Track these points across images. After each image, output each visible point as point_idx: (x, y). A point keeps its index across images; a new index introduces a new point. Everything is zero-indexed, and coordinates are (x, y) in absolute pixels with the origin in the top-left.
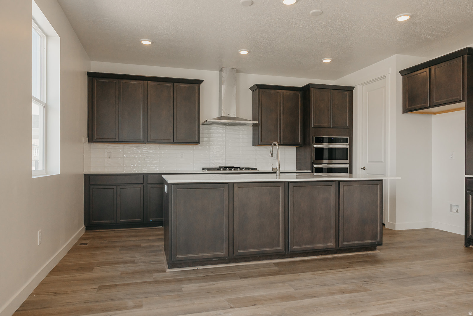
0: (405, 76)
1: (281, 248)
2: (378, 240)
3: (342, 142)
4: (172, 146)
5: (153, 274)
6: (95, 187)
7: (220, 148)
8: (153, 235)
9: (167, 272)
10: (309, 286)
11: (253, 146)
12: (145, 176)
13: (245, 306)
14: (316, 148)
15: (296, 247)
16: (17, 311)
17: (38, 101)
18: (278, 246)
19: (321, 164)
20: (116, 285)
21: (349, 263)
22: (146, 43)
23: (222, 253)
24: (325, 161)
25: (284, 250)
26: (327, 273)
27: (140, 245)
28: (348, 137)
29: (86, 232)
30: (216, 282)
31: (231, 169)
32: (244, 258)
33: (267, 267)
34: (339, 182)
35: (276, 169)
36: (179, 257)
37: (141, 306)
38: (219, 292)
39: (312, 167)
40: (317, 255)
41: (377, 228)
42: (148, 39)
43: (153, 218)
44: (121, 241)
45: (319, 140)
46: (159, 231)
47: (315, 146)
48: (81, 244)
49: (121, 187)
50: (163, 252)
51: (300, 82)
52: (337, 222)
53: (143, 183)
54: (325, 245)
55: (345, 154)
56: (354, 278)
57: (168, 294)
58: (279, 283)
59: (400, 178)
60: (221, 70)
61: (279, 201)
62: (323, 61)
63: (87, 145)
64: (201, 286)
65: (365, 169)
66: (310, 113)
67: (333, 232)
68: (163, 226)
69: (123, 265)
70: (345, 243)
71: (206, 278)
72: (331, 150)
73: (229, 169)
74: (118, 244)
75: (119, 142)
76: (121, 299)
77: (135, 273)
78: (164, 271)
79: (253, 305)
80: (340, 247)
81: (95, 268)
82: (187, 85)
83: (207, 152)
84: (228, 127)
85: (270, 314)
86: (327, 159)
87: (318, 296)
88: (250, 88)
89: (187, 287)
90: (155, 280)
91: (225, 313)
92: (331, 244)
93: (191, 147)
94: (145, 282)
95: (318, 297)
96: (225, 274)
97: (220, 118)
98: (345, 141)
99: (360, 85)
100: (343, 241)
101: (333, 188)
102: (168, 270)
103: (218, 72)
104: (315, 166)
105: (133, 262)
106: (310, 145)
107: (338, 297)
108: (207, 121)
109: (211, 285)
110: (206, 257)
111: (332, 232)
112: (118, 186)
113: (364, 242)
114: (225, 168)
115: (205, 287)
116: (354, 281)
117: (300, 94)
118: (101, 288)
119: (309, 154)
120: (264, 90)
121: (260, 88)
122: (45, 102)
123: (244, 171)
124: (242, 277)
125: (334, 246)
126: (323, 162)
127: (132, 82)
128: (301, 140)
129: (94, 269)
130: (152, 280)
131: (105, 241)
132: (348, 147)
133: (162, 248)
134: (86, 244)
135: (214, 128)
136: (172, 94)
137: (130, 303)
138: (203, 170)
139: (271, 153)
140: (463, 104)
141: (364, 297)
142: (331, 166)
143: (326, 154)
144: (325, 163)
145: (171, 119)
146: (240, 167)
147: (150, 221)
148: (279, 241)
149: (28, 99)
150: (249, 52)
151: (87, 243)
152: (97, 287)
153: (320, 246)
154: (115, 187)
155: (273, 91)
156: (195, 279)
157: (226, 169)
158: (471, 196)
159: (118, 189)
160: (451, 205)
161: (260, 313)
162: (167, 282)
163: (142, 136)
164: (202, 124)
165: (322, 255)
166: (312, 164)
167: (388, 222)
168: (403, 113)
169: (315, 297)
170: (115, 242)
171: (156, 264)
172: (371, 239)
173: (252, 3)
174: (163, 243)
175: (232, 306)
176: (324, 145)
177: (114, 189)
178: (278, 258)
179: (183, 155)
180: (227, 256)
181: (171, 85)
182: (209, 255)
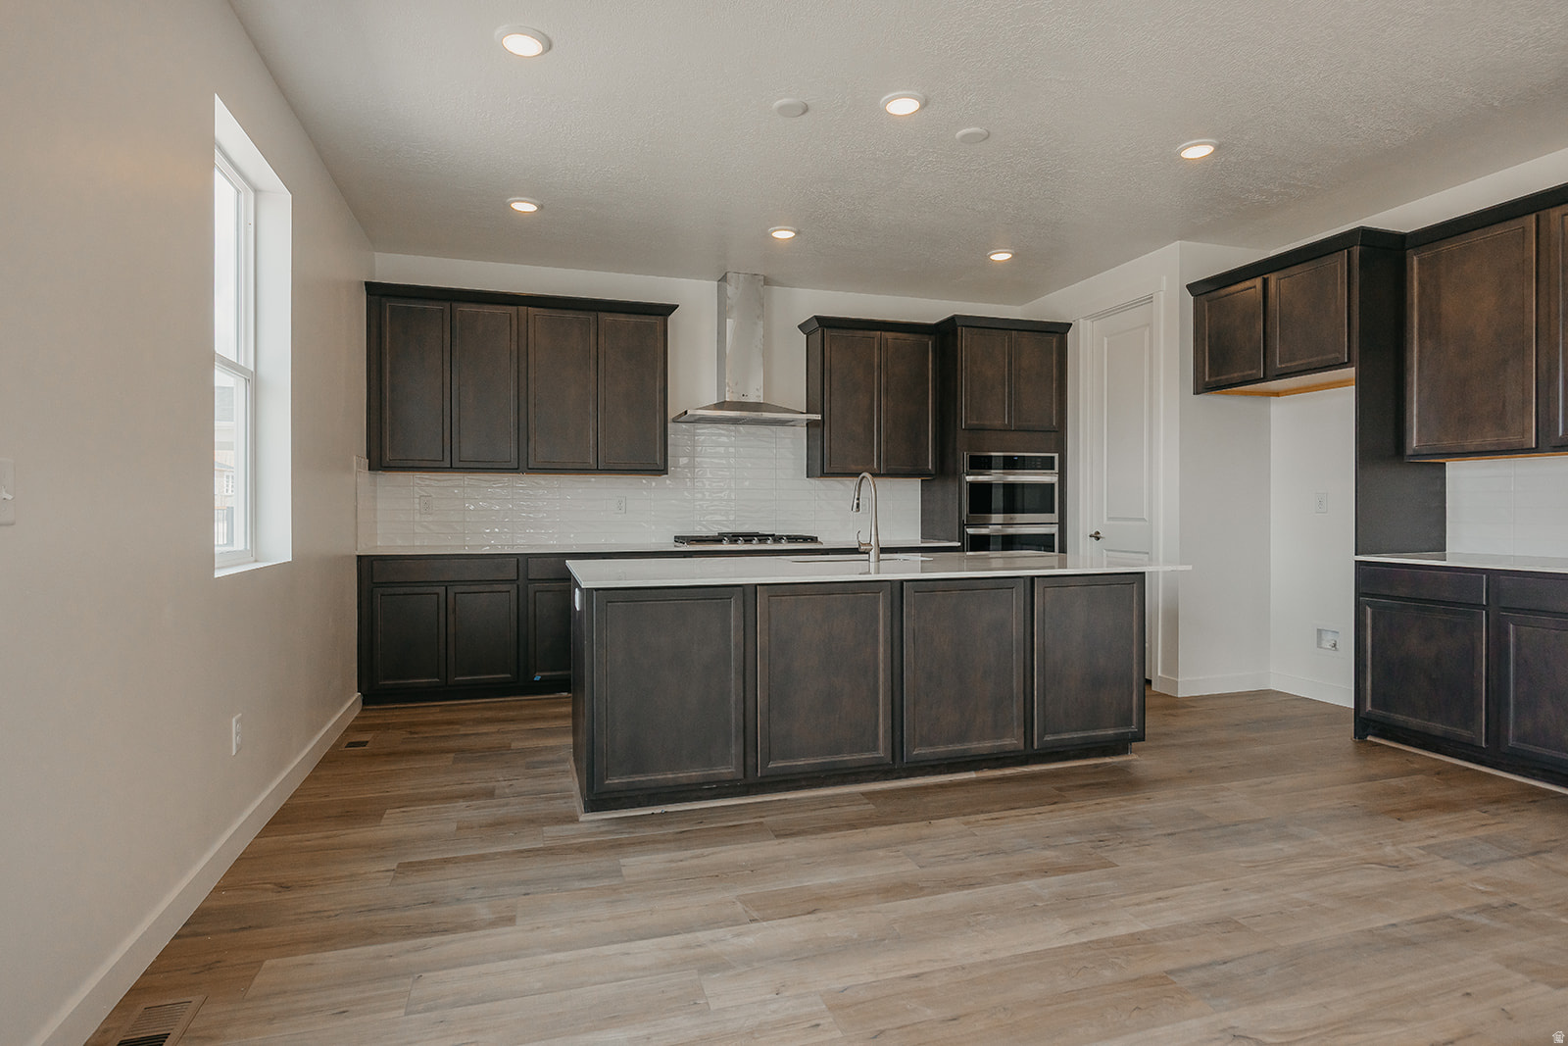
0: (1203, 297)
1: (882, 752)
2: (1134, 728)
3: (1037, 467)
4: (593, 479)
5: (544, 828)
6: (390, 591)
7: (722, 484)
8: (544, 718)
9: (582, 822)
10: (955, 857)
11: (807, 477)
12: (521, 560)
13: (789, 915)
14: (972, 485)
15: (920, 751)
16: (177, 936)
17: (232, 366)
18: (875, 748)
19: (985, 525)
20: (446, 861)
21: (1060, 789)
22: (524, 207)
23: (729, 770)
24: (997, 518)
25: (889, 759)
26: (1004, 818)
27: (509, 748)
28: (1056, 455)
29: (362, 710)
30: (710, 850)
31: (751, 541)
32: (786, 781)
33: (843, 804)
34: (1032, 578)
35: (870, 544)
36: (614, 781)
37: (510, 920)
38: (718, 876)
39: (962, 532)
40: (976, 769)
41: (1132, 699)
42: (530, 197)
43: (545, 671)
44: (457, 735)
45: (981, 464)
46: (560, 706)
47: (969, 478)
48: (351, 745)
49: (459, 589)
50: (570, 765)
51: (930, 309)
52: (1028, 682)
53: (518, 579)
54: (999, 743)
55: (1047, 499)
56: (1072, 833)
57: (585, 884)
58: (878, 848)
59: (1190, 567)
60: (724, 279)
61: (876, 631)
62: (991, 258)
63: (365, 476)
64: (671, 861)
65: (1098, 539)
66: (956, 392)
67: (1017, 710)
68: (569, 692)
69: (462, 804)
70: (1049, 738)
71: (682, 840)
72: (1010, 489)
73: (746, 541)
74: (452, 744)
75: (452, 469)
76: (458, 900)
77: (498, 824)
78: (574, 820)
79: (809, 913)
80: (1036, 748)
81: (388, 811)
82: (634, 319)
83: (686, 494)
84: (741, 428)
85: (855, 936)
86: (1002, 511)
87: (980, 884)
88: (799, 326)
89: (637, 864)
90: (549, 843)
91: (735, 936)
92: (1013, 741)
93: (644, 480)
94: (524, 851)
95: (981, 888)
96: (736, 826)
97: (720, 406)
98: (1047, 464)
99: (1085, 318)
100: (1044, 732)
101: (1017, 598)
102: (584, 817)
103: (716, 283)
104: (970, 531)
105: (490, 794)
106: (956, 475)
107: (1031, 885)
108: (686, 412)
109: (697, 857)
110: (685, 781)
111: (1015, 709)
112: (449, 588)
114: (734, 538)
115: (681, 863)
116: (1072, 839)
117: (930, 343)
118: (407, 868)
119: (954, 499)
120: (835, 333)
121: (827, 327)
122: (252, 369)
123: (785, 545)
124: (782, 834)
125: (1022, 746)
126: (990, 518)
127: (487, 309)
128: (935, 463)
129: (385, 816)
130: (542, 845)
131: (414, 736)
132: (1054, 479)
133: (569, 754)
134: (364, 744)
135: (704, 432)
136: (592, 340)
137: (483, 912)
138: (677, 543)
139: (856, 501)
140: (1350, 372)
141: (1101, 884)
142: (1011, 531)
143: (997, 498)
144: (996, 524)
145: (591, 408)
146: (774, 535)
147: (535, 680)
148: (877, 736)
149: (205, 359)
150: (798, 233)
151: (367, 742)
152: (394, 866)
153: (986, 745)
154: (441, 590)
155: (860, 334)
156: (657, 841)
157: (736, 541)
158: (1369, 610)
159: (451, 596)
160: (1319, 631)
161: (829, 935)
162: (581, 849)
163: (514, 455)
164: (674, 421)
165: (990, 768)
166: (962, 526)
167: (1159, 674)
168: (1196, 392)
169: (971, 886)
170: (440, 737)
171: (552, 799)
172: (1116, 726)
173: (806, 110)
174: (570, 740)
175: (755, 915)
176: (994, 477)
177: (438, 594)
178: (875, 780)
179: (623, 504)
180: (741, 776)
181: (592, 316)
182: (694, 774)
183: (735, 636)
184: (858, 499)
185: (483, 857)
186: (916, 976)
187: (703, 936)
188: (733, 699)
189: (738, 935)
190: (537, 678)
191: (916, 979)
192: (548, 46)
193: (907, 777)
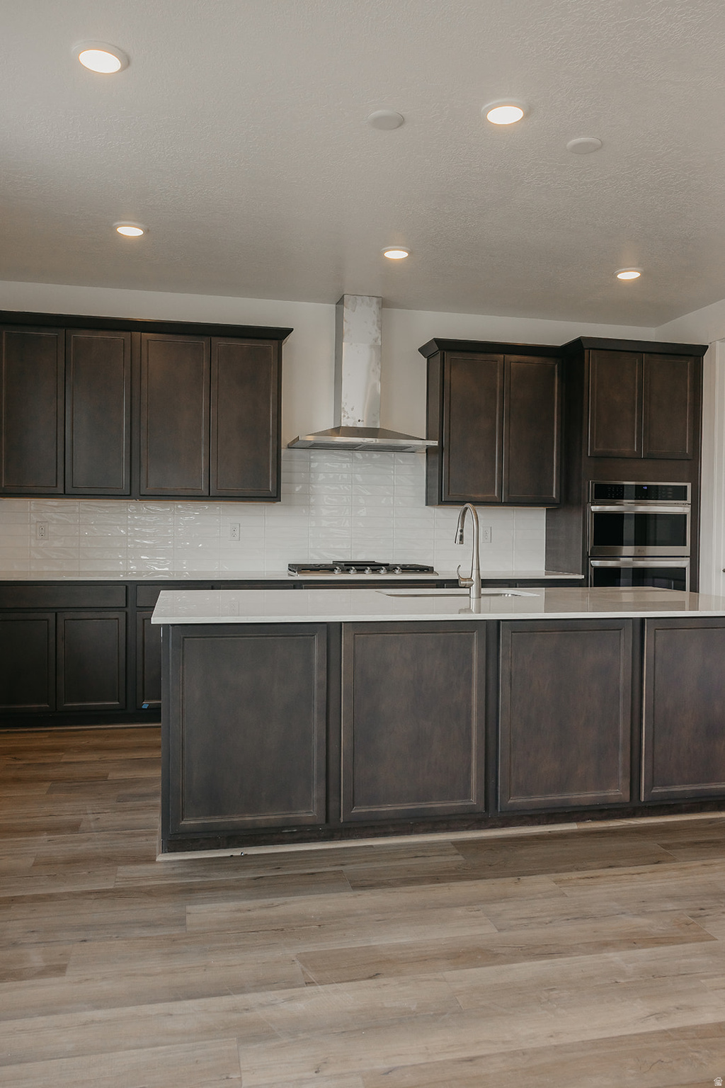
1: (475, 799)
3: (670, 497)
4: (206, 506)
5: (120, 868)
7: (338, 512)
9: (159, 862)
10: (540, 920)
11: (427, 505)
12: (129, 588)
13: (348, 979)
14: (599, 515)
15: (517, 800)
18: (466, 796)
19: (615, 557)
20: (13, 900)
21: (666, 846)
22: (130, 231)
23: (310, 814)
24: (628, 550)
25: (481, 808)
27: (105, 778)
28: (689, 485)
30: (281, 900)
31: (364, 570)
32: (371, 827)
33: (433, 854)
34: (642, 620)
35: (470, 579)
36: (188, 823)
37: (60, 970)
38: (283, 930)
39: (586, 564)
40: (577, 820)
42: (134, 221)
43: (152, 699)
44: (59, 763)
45: (616, 493)
47: (595, 508)
49: (68, 615)
51: (556, 332)
52: (636, 730)
53: (126, 606)
54: (601, 794)
55: (679, 531)
56: (672, 898)
57: (146, 933)
58: (458, 905)
61: (470, 673)
62: (618, 276)
64: (239, 910)
67: (622, 758)
69: (45, 837)
70: (658, 790)
71: (258, 887)
72: (642, 519)
73: (358, 570)
74: (52, 772)
75: (65, 495)
76: (15, 944)
77: (74, 862)
78: (151, 860)
79: (370, 978)
80: (643, 800)
82: (246, 344)
84: (358, 455)
85: (414, 1008)
86: (633, 544)
87: (560, 954)
88: (419, 350)
89: (205, 912)
90: (120, 885)
91: (286, 1000)
92: (617, 792)
94: (90, 893)
95: (561, 957)
96: (313, 874)
97: (337, 431)
98: (679, 494)
99: (723, 340)
100: (652, 783)
101: (626, 638)
102: (161, 858)
103: (334, 306)
104: (596, 563)
105: (75, 828)
106: (581, 505)
107: (615, 957)
108: (299, 438)
109: (268, 907)
110: (265, 824)
111: (620, 758)
112: (59, 614)
113: (713, 786)
114: (347, 567)
115: (250, 913)
116: (670, 906)
117: (556, 367)
119: (578, 529)
120: (456, 356)
121: (447, 350)
123: (398, 576)
124: (359, 885)
125: (627, 797)
126: (620, 551)
127: (101, 335)
128: (560, 492)
130: (112, 887)
131: (17, 762)
132: (687, 510)
135: (320, 457)
136: (205, 365)
137: (36, 958)
138: (290, 570)
139: (459, 533)
141: (693, 960)
142: (642, 564)
143: (629, 529)
144: (627, 557)
145: (203, 433)
146: (387, 565)
147: (143, 707)
148: (469, 783)
150: (411, 253)
153: (586, 797)
154: (51, 616)
155: (481, 357)
156: (227, 887)
157: (348, 570)
159: (61, 623)
161: (386, 1005)
162: (150, 893)
163: (126, 481)
164: (288, 447)
165: (594, 819)
166: (586, 558)
169: (549, 955)
170: (44, 764)
171: (133, 835)
173: (401, 122)
175: (312, 976)
176: (627, 507)
177: (47, 620)
178: (467, 829)
179: (237, 532)
180: (323, 821)
181: (204, 342)
182: (271, 817)
183: (318, 676)
184: (462, 531)
185: (51, 897)
186: (471, 1060)
187: (251, 998)
188: (315, 740)
189: (291, 999)
190: (145, 706)
191: (470, 1063)
192: (127, 62)
193: (503, 826)
